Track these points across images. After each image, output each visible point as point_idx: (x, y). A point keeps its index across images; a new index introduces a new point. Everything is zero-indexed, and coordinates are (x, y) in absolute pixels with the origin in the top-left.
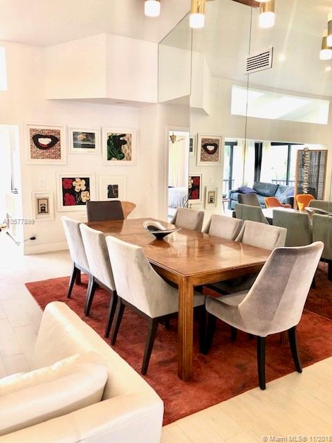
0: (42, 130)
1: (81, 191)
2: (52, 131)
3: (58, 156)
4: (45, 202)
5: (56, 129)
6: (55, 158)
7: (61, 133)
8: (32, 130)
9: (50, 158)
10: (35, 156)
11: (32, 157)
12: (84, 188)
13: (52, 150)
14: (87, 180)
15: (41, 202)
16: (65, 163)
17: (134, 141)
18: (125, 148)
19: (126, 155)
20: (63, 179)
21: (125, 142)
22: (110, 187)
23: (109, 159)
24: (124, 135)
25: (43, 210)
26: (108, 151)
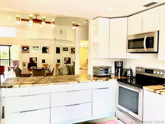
0: (25, 46)
3: (29, 52)
5: (28, 46)
7: (30, 47)
10: (22, 52)
11: (22, 53)
12: (35, 60)
13: (27, 51)
14: (36, 58)
15: (24, 64)
16: (30, 54)
17: (50, 48)
18: (47, 50)
19: (47, 52)
20: (30, 58)
21: (47, 49)
22: (43, 60)
23: (43, 53)
24: (47, 47)
25: (24, 65)
26: (42, 51)
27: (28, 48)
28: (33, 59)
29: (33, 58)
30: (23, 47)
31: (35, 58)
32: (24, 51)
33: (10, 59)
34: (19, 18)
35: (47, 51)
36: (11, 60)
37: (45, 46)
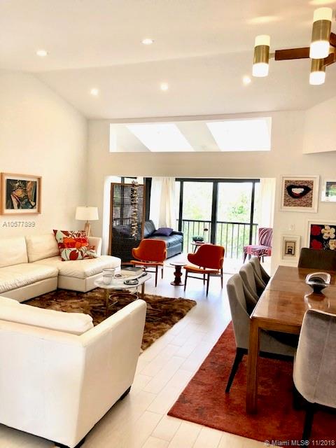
0: (296, 181)
1: (329, 239)
2: (306, 182)
3: (310, 205)
4: (292, 245)
5: (309, 180)
6: (306, 206)
7: (314, 184)
8: (287, 182)
9: (301, 206)
10: (287, 203)
11: (285, 205)
13: (304, 199)
16: (316, 211)
20: (312, 225)
25: (290, 252)
27: (307, 189)
28: (323, 230)
29: (323, 227)
30: (288, 184)
31: (331, 227)
32: (293, 200)
33: (254, 222)
34: (268, 48)
36: (254, 227)
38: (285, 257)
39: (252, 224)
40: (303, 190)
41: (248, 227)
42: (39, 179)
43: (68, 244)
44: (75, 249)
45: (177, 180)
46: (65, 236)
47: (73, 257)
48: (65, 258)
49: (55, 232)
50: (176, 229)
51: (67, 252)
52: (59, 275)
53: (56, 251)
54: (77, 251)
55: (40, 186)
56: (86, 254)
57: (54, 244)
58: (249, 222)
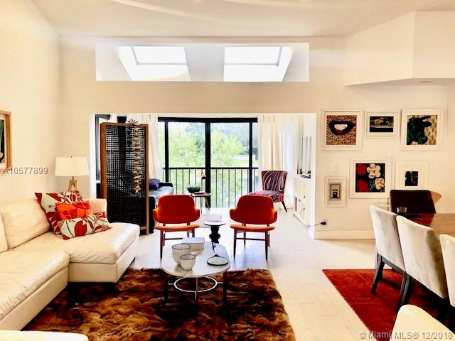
0: (339, 116)
1: (375, 178)
2: (349, 117)
3: (353, 142)
4: (337, 187)
5: (352, 114)
6: (350, 143)
7: (357, 119)
8: (329, 117)
9: (345, 143)
10: (330, 142)
11: (327, 143)
12: (378, 174)
13: (348, 136)
14: (382, 166)
15: (334, 187)
16: (359, 149)
17: (440, 122)
18: (428, 131)
19: (429, 138)
20: (357, 164)
21: (428, 124)
22: (408, 174)
23: (409, 143)
24: (428, 117)
25: (335, 195)
26: (408, 135)
27: (351, 125)
28: (368, 169)
29: (368, 165)
30: (330, 120)
31: (376, 164)
32: (336, 137)
35: (426, 133)
36: (254, 171)
37: (420, 113)
38: (330, 202)
39: (251, 168)
40: (346, 126)
41: (246, 172)
42: (7, 116)
43: (65, 213)
44: (80, 219)
45: (160, 119)
46: (57, 202)
47: (80, 231)
48: (68, 235)
49: (39, 196)
50: (163, 180)
51: (68, 226)
52: (71, 262)
53: (45, 225)
54: (84, 223)
55: (8, 128)
56: (96, 225)
57: (40, 215)
58: (248, 166)
